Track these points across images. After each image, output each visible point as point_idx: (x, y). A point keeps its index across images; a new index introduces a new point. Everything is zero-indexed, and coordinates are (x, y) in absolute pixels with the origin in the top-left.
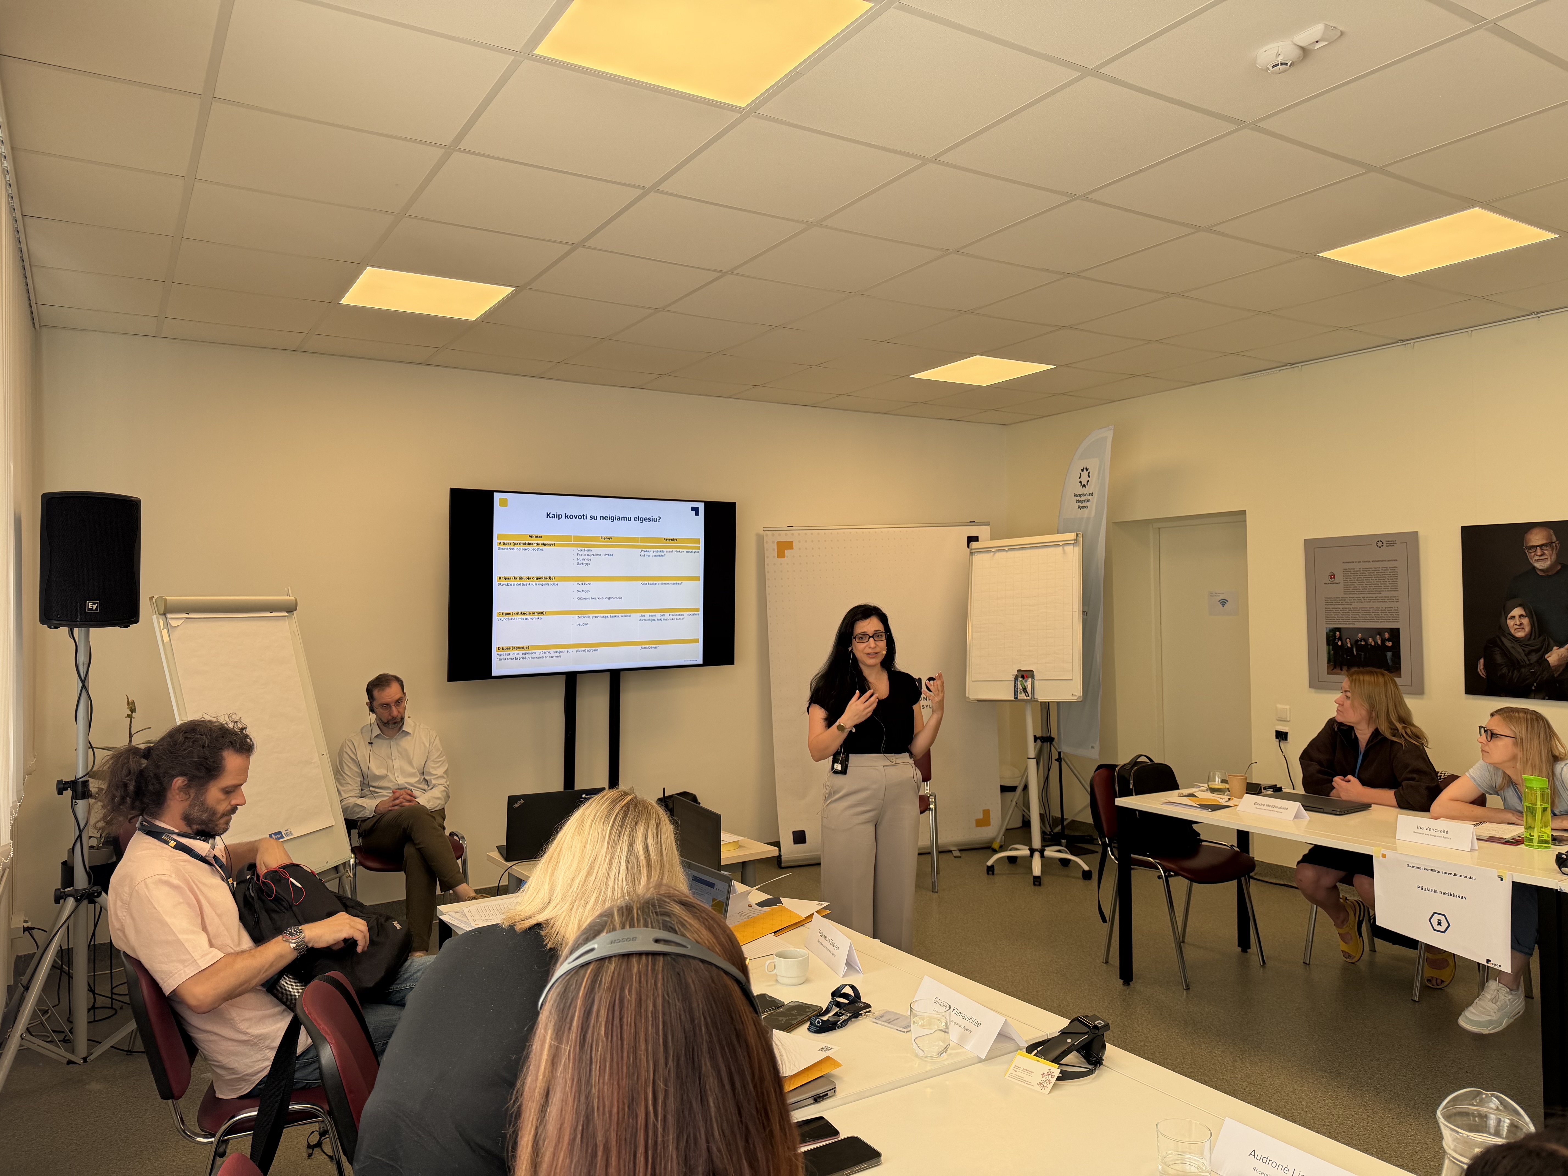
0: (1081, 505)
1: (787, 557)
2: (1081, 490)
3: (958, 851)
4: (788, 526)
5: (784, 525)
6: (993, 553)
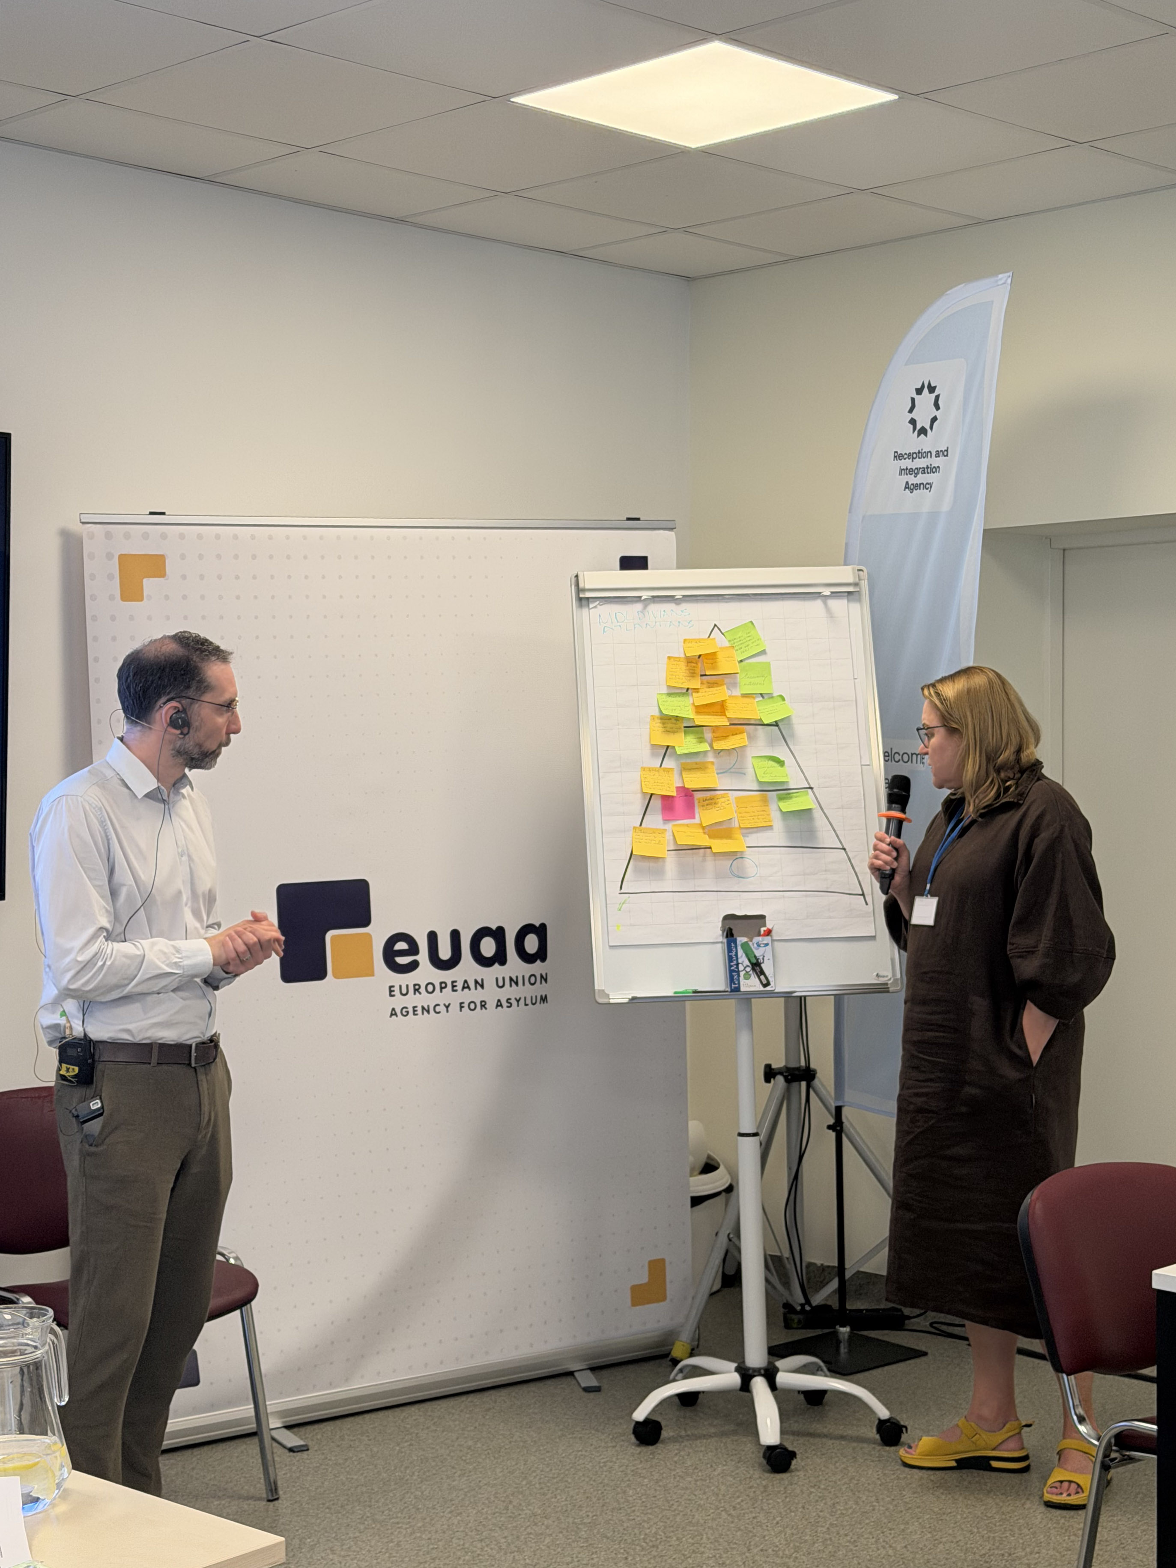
0: (912, 480)
1: (149, 598)
2: (915, 443)
3: (589, 1372)
4: (152, 513)
5: (140, 509)
6: (654, 602)
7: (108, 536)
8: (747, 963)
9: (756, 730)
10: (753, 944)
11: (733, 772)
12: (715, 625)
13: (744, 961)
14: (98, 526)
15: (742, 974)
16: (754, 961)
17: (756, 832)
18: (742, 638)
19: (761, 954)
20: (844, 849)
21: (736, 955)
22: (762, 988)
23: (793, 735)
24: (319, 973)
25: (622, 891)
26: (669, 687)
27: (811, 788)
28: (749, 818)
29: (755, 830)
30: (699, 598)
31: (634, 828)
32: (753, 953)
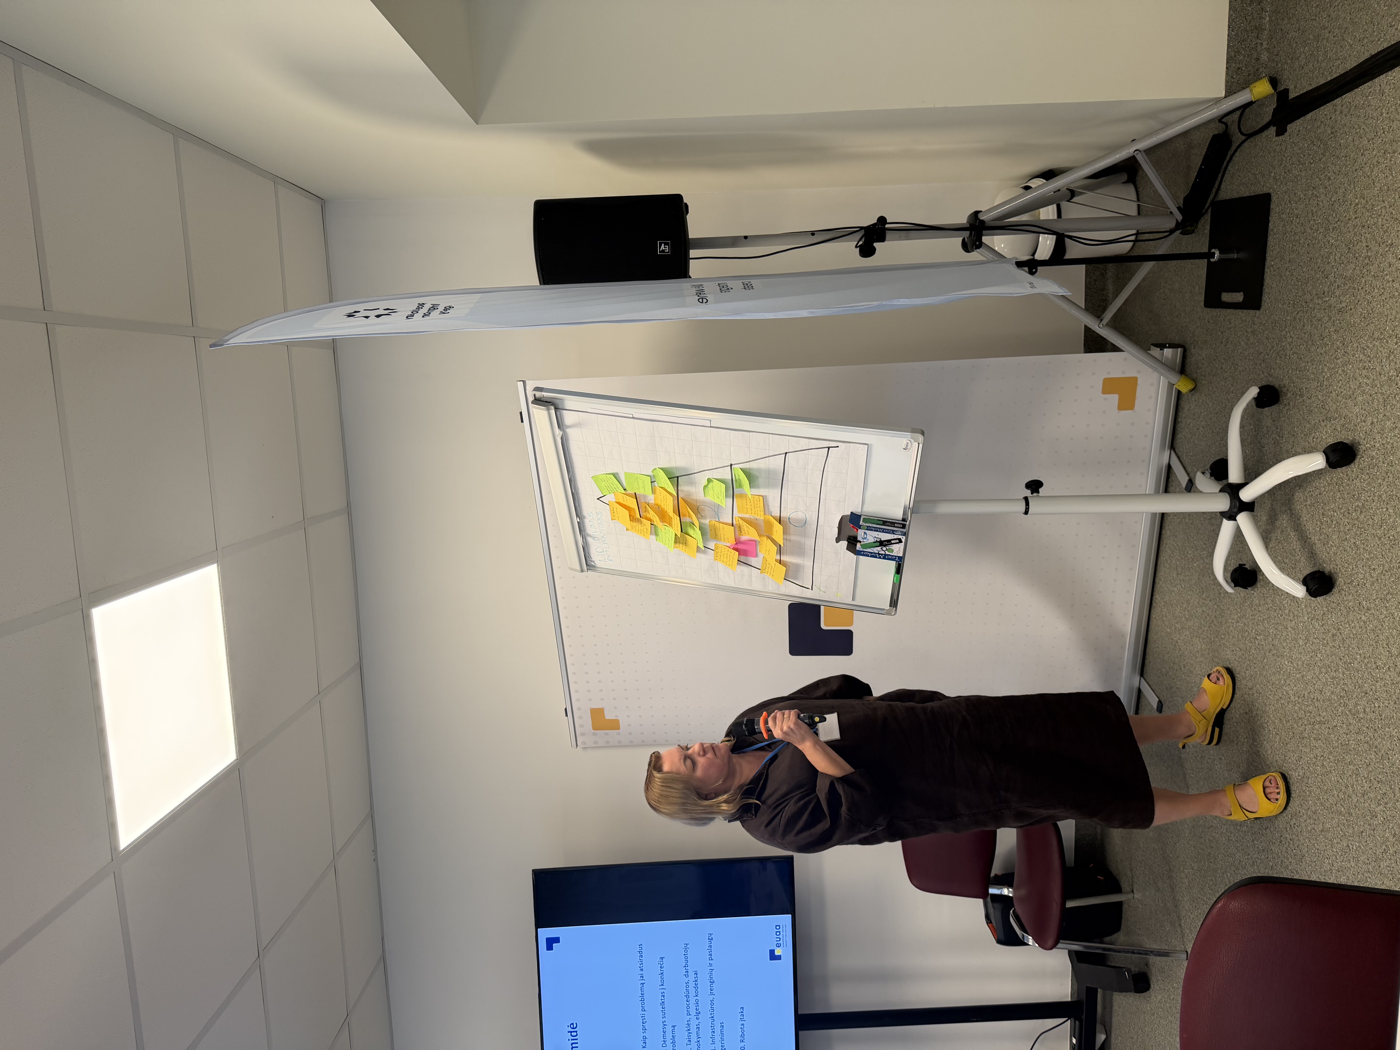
1: (616, 716)
4: (567, 715)
5: (565, 723)
6: (585, 530)
7: (583, 734)
8: (879, 548)
9: (682, 491)
10: (863, 541)
11: (718, 510)
12: (598, 499)
13: (877, 550)
14: (578, 739)
15: (887, 553)
16: (878, 544)
17: (768, 506)
18: (606, 485)
19: (873, 538)
20: (786, 453)
21: (871, 553)
22: (903, 544)
23: (685, 469)
24: (849, 634)
25: (811, 588)
26: (651, 534)
27: (731, 465)
28: (756, 510)
29: (766, 507)
30: (577, 505)
31: (761, 573)
32: (871, 543)
